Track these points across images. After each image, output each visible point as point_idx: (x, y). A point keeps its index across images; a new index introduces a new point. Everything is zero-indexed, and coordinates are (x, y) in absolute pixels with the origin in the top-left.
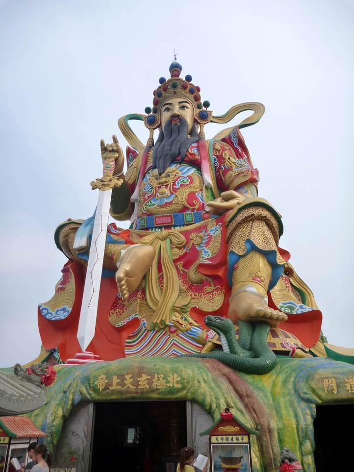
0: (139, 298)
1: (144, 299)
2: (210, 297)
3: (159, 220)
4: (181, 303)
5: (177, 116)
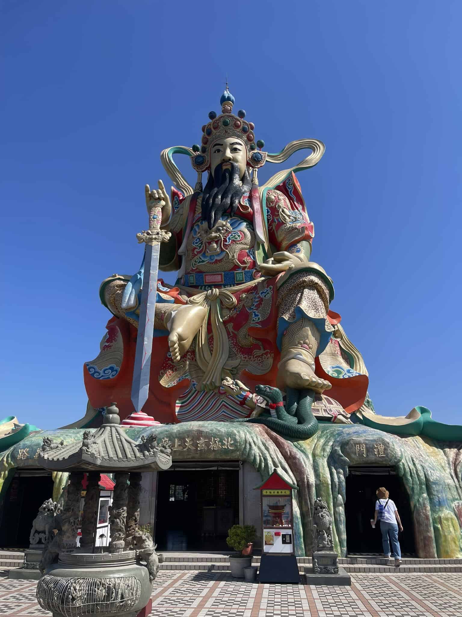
0: (189, 359)
1: (194, 359)
2: (260, 360)
3: (209, 279)
4: (231, 365)
5: (229, 161)
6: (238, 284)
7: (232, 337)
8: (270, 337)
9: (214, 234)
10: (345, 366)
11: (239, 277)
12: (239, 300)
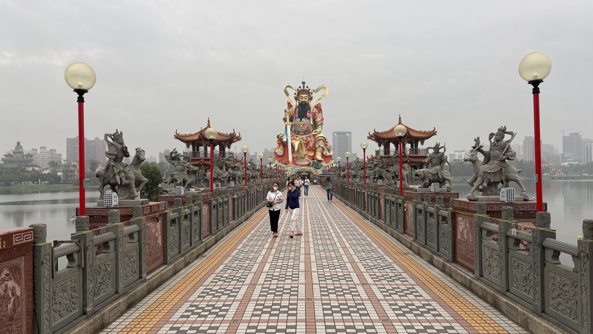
1: (298, 152)
2: (311, 153)
3: (301, 133)
4: (306, 153)
5: (304, 102)
6: (307, 135)
7: (306, 147)
8: (313, 149)
9: (301, 123)
10: (328, 153)
11: (307, 133)
12: (307, 139)
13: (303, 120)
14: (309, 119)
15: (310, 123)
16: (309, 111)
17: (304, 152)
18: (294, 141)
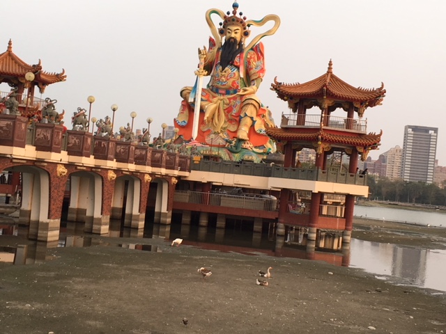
0: (211, 122)
2: (233, 126)
3: (220, 91)
4: (224, 126)
5: (233, 38)
7: (226, 116)
9: (223, 74)
11: (232, 92)
12: (230, 102)
13: (226, 68)
14: (238, 68)
15: (239, 75)
16: (239, 55)
17: (222, 122)
18: (206, 103)
